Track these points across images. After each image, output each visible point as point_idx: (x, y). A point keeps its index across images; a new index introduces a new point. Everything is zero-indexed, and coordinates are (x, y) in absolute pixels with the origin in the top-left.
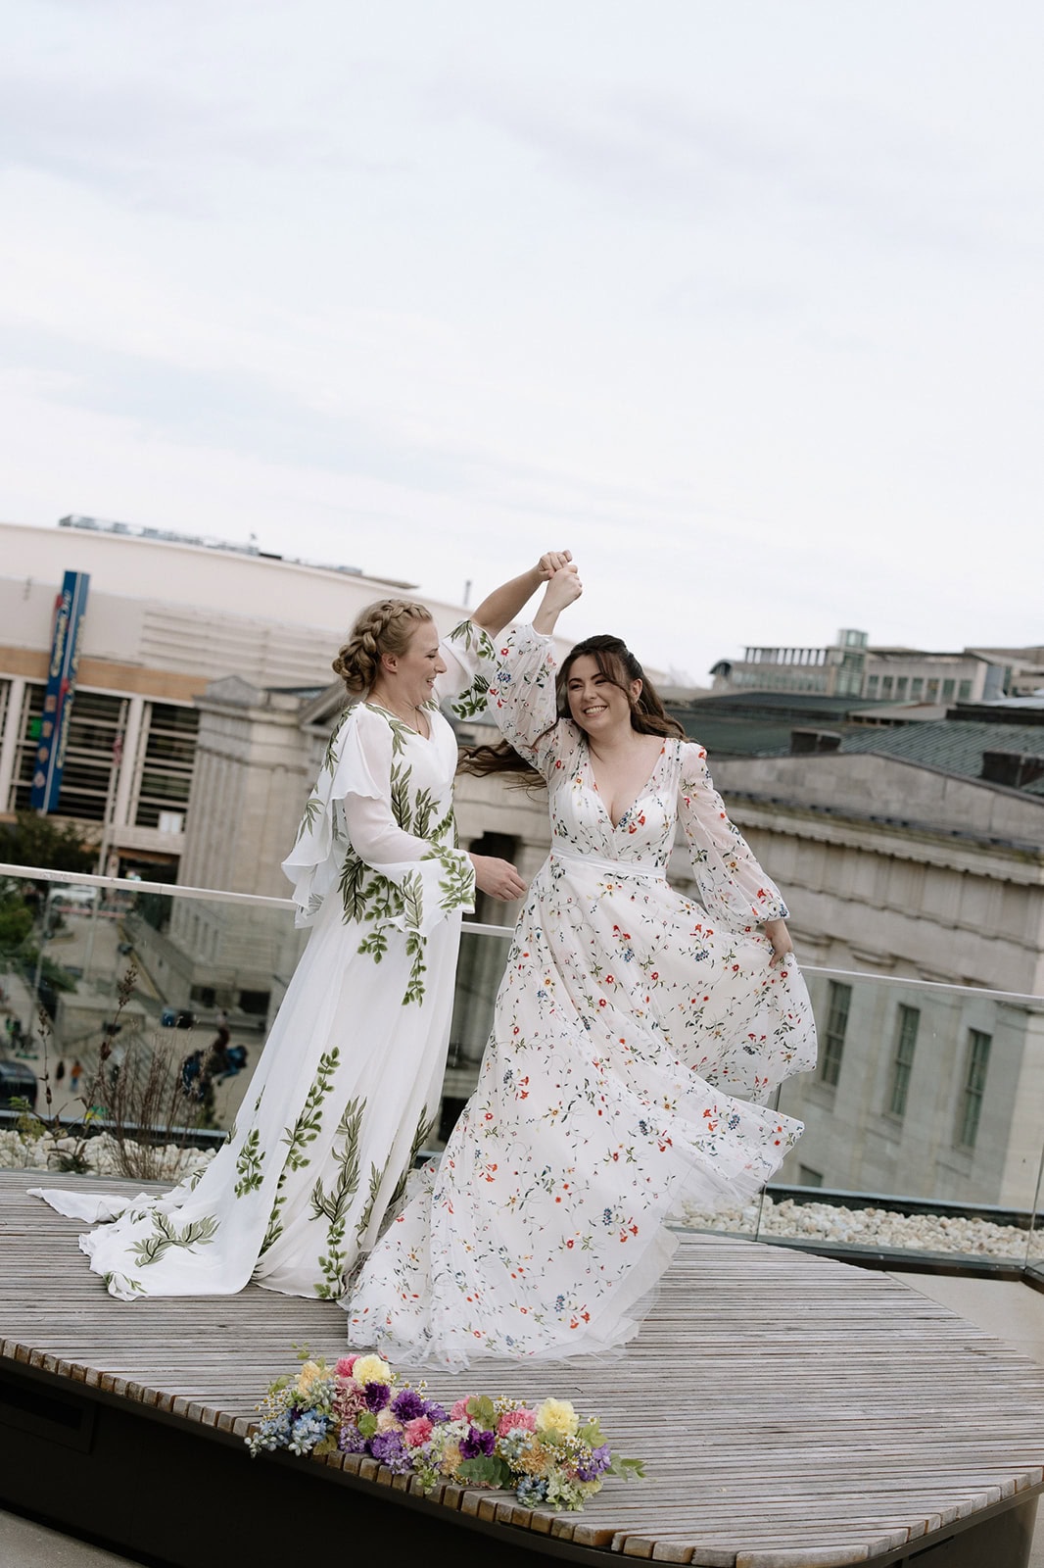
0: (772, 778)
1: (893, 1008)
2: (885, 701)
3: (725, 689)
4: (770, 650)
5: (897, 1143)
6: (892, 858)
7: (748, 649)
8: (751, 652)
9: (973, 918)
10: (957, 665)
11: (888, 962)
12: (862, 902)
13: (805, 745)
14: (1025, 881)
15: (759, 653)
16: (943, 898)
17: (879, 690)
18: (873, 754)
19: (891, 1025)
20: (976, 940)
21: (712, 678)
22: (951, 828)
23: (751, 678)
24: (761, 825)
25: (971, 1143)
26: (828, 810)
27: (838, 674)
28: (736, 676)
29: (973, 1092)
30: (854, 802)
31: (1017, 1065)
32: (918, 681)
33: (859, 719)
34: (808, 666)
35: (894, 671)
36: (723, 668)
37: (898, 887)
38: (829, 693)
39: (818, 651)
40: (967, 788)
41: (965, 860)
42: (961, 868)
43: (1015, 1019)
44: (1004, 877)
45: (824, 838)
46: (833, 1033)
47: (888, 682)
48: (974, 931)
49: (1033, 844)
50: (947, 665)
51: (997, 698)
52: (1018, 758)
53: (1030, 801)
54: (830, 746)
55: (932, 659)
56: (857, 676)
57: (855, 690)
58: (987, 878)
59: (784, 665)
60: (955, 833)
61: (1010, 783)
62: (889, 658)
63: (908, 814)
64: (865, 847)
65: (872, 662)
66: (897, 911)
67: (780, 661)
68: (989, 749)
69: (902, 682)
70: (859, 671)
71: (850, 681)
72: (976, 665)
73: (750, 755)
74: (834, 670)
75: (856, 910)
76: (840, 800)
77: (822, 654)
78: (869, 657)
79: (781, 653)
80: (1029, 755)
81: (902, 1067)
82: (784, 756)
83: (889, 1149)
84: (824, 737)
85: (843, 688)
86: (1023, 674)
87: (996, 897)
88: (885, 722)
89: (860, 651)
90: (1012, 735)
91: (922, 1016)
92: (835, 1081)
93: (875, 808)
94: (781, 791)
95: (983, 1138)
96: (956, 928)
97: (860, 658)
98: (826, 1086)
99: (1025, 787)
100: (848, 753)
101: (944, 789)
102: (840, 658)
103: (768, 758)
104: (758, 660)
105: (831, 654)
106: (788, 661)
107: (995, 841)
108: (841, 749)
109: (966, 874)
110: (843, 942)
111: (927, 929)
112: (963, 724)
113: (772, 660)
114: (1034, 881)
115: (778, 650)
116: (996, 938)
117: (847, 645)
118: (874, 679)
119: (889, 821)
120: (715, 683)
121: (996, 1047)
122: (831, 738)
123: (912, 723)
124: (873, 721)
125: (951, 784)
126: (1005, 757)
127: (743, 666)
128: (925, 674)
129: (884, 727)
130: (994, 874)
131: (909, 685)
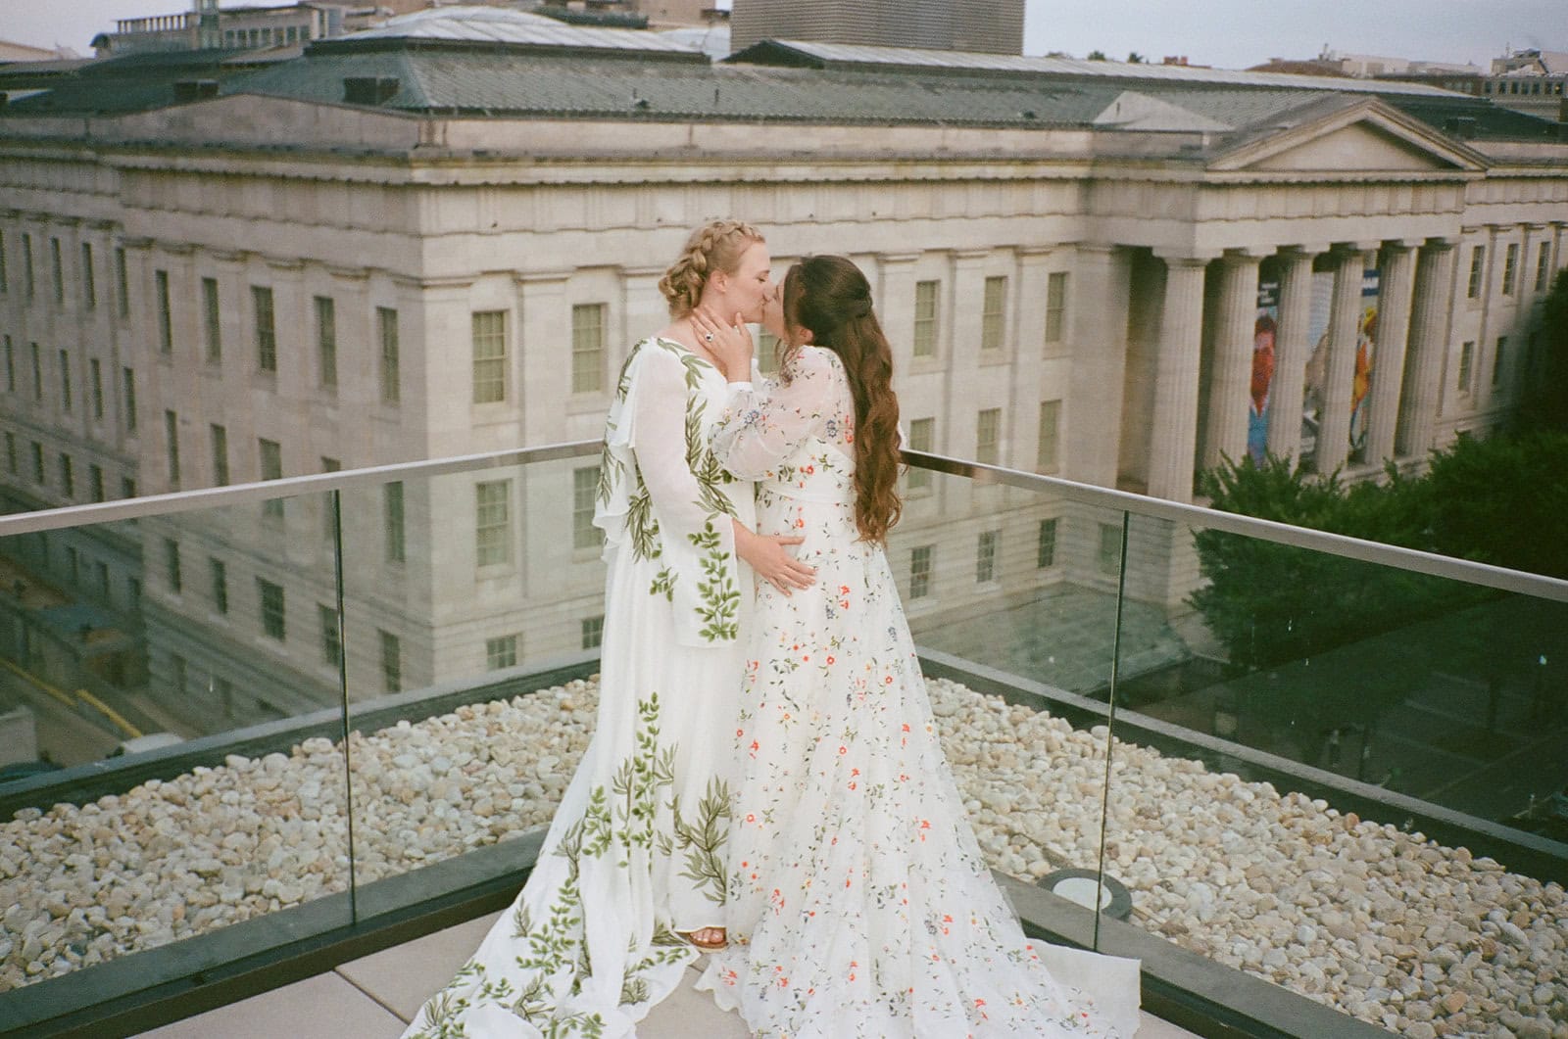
0: (164, 125)
1: (310, 303)
2: (243, 49)
3: (106, 56)
4: (138, 21)
5: (335, 407)
6: (284, 178)
7: (120, 22)
8: (123, 25)
9: (363, 218)
10: (294, 14)
11: (298, 264)
12: (266, 218)
13: (188, 94)
14: (401, 181)
15: (129, 25)
16: (334, 205)
17: (236, 42)
18: (249, 93)
19: (311, 314)
20: (368, 236)
21: (94, 50)
22: (330, 146)
23: (126, 46)
24: (163, 167)
25: (396, 397)
26: (220, 146)
27: (199, 34)
28: (115, 46)
29: (390, 356)
30: (242, 135)
31: (420, 329)
32: (266, 32)
33: (228, 66)
34: (172, 30)
35: (246, 26)
36: (101, 41)
37: (294, 202)
38: (195, 48)
39: (179, 17)
40: (336, 110)
41: (347, 172)
42: (344, 178)
43: (413, 293)
44: (382, 180)
45: (221, 170)
46: (264, 329)
47: (242, 35)
48: (365, 228)
49: (401, 150)
50: (287, 16)
51: (340, 34)
52: (374, 80)
53: (391, 115)
54: (209, 92)
55: (274, 13)
56: (216, 33)
57: (216, 44)
58: (368, 184)
59: (152, 31)
60: (334, 150)
61: (371, 102)
62: (240, 16)
63: (291, 139)
64: (259, 173)
65: (226, 20)
66: (296, 221)
67: (148, 28)
68: (347, 76)
69: (254, 33)
70: (217, 28)
71: (211, 39)
72: (310, 15)
73: (140, 108)
74: (194, 32)
75: (261, 225)
76: (228, 136)
77: (183, 19)
78: (222, 17)
79: (148, 22)
80: (382, 77)
81: (327, 345)
82: (171, 105)
83: (330, 413)
84: (202, 86)
85: (205, 44)
86: (349, 16)
87: (378, 198)
88: (252, 65)
89: (214, 12)
90: (364, 62)
91: (336, 304)
92: (273, 367)
93: (260, 138)
94: (174, 136)
95: (405, 392)
96: (350, 228)
97: (215, 18)
98: (266, 371)
99: (384, 104)
100: (227, 95)
101: (317, 114)
102: (198, 21)
103: (156, 109)
104: (129, 30)
105: (189, 19)
106: (155, 28)
107: (370, 153)
108: (220, 93)
109: (350, 183)
110: (256, 253)
111: (325, 233)
112: (319, 58)
113: (141, 28)
114: (408, 180)
115: (144, 20)
116: (385, 231)
117: (202, 8)
118: (230, 34)
119: (275, 147)
120: (97, 53)
121: (403, 319)
122: (209, 85)
123: (275, 63)
124: (240, 66)
125: (322, 110)
126: (363, 82)
127: (117, 37)
128: (271, 25)
129: (252, 70)
130: (374, 180)
131: (260, 35)
